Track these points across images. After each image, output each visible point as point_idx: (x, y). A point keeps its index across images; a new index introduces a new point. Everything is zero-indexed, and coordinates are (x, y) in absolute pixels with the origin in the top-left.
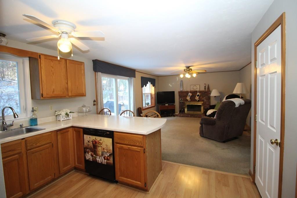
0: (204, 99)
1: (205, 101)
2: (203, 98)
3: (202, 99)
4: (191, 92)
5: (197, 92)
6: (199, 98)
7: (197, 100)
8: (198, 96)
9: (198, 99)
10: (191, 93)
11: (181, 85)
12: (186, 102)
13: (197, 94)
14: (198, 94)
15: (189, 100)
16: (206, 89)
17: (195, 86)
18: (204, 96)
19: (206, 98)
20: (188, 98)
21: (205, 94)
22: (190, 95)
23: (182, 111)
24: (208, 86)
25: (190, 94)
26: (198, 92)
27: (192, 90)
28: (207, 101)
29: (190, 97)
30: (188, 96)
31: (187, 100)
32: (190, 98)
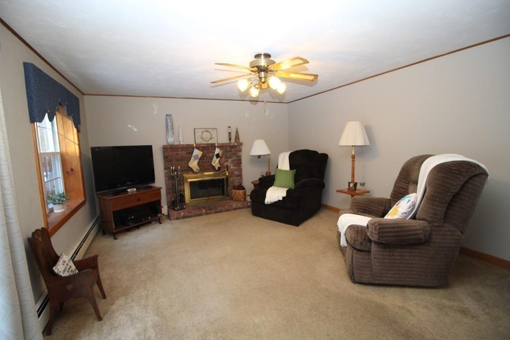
0: (228, 164)
1: (232, 167)
2: (227, 161)
3: (226, 164)
4: (198, 147)
5: (213, 146)
6: (219, 161)
7: (217, 169)
8: (218, 156)
9: (219, 165)
10: (199, 150)
11: (167, 127)
12: (185, 175)
13: (216, 153)
14: (217, 151)
15: (195, 170)
16: (233, 141)
17: (207, 131)
18: (229, 158)
19: (233, 161)
20: (194, 164)
21: (231, 151)
22: (197, 156)
23: (177, 202)
24: (237, 132)
25: (197, 153)
26: (218, 147)
27: (199, 141)
28: (236, 168)
29: (197, 161)
30: (192, 158)
31: (190, 170)
32: (198, 164)
